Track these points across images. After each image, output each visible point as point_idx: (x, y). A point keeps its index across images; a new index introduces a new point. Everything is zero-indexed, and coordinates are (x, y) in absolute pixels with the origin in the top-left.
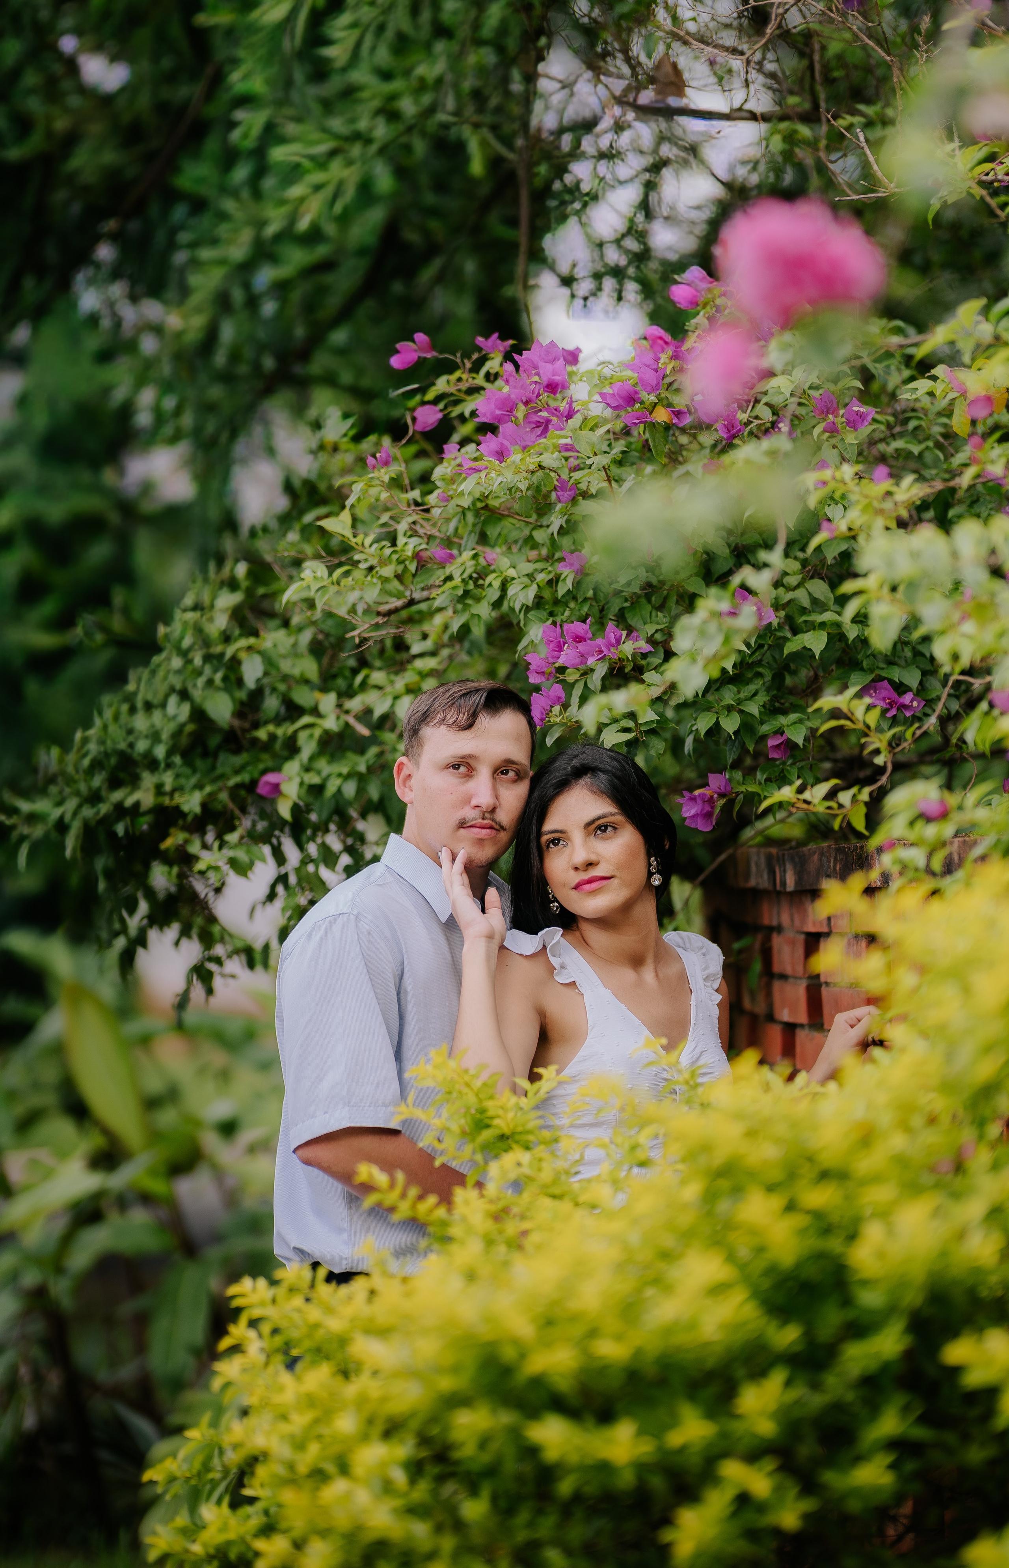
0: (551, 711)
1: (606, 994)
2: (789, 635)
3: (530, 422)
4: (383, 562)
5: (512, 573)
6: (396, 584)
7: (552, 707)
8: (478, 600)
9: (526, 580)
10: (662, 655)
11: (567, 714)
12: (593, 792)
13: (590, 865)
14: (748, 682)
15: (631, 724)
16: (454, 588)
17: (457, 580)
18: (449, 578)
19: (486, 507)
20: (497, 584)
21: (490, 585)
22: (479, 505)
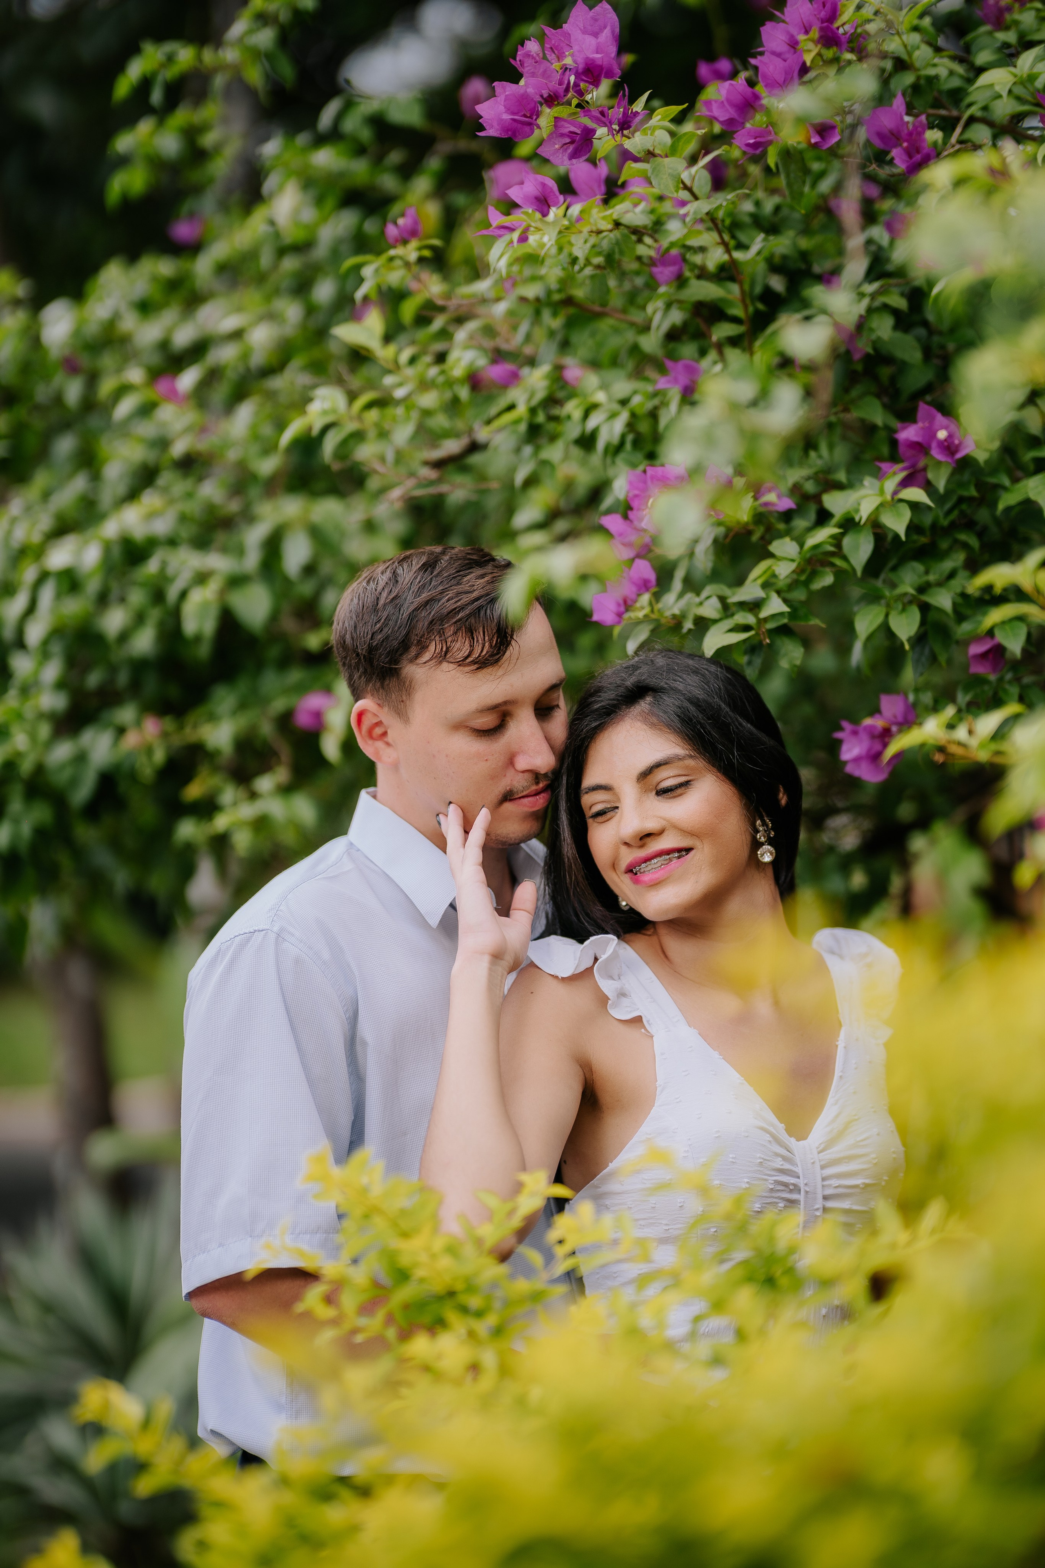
0: (635, 601)
1: (688, 1035)
2: (1006, 482)
3: (562, 135)
4: (424, 385)
5: (600, 397)
6: (441, 421)
7: (639, 595)
8: (553, 438)
9: (616, 407)
10: (812, 516)
11: (660, 605)
12: (653, 726)
13: (646, 837)
14: (942, 556)
15: (750, 619)
16: (517, 422)
17: (522, 410)
18: (511, 407)
19: (569, 301)
20: (577, 414)
21: (569, 417)
22: (557, 297)
